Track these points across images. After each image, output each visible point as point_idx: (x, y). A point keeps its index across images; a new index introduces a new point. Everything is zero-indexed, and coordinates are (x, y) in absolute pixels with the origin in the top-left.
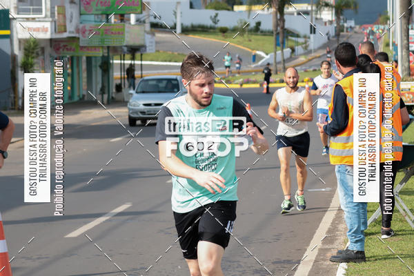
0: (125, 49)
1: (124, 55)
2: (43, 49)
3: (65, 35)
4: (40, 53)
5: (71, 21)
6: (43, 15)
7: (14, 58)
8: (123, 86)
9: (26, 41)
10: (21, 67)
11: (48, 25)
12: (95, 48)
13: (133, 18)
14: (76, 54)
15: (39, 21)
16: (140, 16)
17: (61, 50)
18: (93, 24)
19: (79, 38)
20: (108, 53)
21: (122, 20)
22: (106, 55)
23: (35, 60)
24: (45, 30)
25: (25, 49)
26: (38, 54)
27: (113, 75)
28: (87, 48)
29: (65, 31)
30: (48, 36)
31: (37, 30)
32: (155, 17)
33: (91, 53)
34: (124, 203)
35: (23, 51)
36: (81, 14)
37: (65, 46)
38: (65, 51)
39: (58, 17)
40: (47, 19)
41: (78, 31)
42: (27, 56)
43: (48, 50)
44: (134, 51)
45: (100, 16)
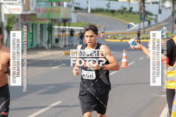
0: (61, 20)
1: (60, 24)
2: (17, 20)
3: (29, 12)
4: (16, 21)
5: (32, 5)
6: (18, 2)
7: (2, 24)
8: (59, 40)
9: (9, 15)
10: (6, 29)
11: (20, 7)
12: (45, 19)
13: (65, 4)
14: (35, 22)
15: (16, 5)
16: (69, 3)
17: (27, 20)
18: (44, 7)
19: (36, 14)
20: (52, 22)
21: (59, 5)
22: (50, 23)
23: (13, 25)
24: (19, 10)
25: (8, 20)
26: (14, 22)
27: (54, 34)
28: (41, 19)
29: (29, 10)
30: (20, 12)
31: (15, 9)
32: (77, 4)
33: (43, 22)
34: (57, 101)
35: (6, 20)
36: (38, 2)
37: (29, 18)
38: (29, 21)
39: (26, 3)
40: (20, 4)
41: (36, 10)
42: (9, 23)
43: (20, 20)
44: (65, 21)
45: (48, 3)
